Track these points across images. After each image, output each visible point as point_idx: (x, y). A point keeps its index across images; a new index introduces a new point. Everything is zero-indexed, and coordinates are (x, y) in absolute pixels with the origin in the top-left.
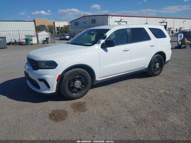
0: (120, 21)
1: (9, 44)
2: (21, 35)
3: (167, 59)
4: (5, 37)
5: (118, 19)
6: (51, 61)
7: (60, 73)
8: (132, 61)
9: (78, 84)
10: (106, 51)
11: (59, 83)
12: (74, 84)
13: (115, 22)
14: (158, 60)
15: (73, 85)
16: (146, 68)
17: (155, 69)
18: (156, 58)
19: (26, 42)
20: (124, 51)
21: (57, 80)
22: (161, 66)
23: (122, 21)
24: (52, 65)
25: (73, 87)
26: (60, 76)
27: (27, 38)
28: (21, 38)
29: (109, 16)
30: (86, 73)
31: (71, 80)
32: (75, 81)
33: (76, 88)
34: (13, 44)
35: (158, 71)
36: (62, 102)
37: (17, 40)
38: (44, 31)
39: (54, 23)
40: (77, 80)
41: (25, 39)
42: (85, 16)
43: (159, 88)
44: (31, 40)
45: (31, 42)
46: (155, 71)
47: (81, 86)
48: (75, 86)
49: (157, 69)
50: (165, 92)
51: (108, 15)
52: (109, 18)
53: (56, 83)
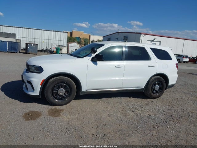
0: (154, 41)
1: (42, 51)
2: (53, 44)
3: (170, 83)
4: (37, 44)
5: (152, 38)
6: (39, 66)
7: (44, 78)
8: (124, 78)
9: (62, 91)
10: (96, 64)
11: (43, 87)
12: (58, 91)
13: (148, 40)
14: (158, 82)
15: (56, 92)
16: (142, 89)
17: (153, 90)
18: (156, 79)
19: (56, 51)
20: (115, 67)
21: (41, 84)
22: (162, 90)
23: (155, 40)
24: (39, 70)
25: (57, 94)
26: (44, 80)
27: (58, 47)
28: (53, 47)
29: (142, 34)
30: (71, 82)
31: (55, 86)
32: (59, 89)
33: (59, 95)
34: (45, 51)
35: (157, 94)
36: (44, 106)
37: (49, 48)
38: (76, 43)
39: (90, 36)
40: (62, 88)
41: (56, 48)
42: (118, 32)
43: (147, 111)
44: (61, 50)
45: (60, 52)
46: (153, 93)
47: (65, 94)
48: (59, 93)
49: (157, 92)
50: (150, 115)
51: (140, 33)
52: (141, 37)
53: (39, 87)
